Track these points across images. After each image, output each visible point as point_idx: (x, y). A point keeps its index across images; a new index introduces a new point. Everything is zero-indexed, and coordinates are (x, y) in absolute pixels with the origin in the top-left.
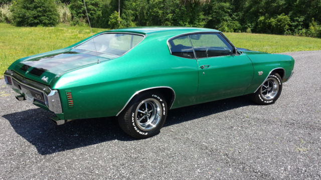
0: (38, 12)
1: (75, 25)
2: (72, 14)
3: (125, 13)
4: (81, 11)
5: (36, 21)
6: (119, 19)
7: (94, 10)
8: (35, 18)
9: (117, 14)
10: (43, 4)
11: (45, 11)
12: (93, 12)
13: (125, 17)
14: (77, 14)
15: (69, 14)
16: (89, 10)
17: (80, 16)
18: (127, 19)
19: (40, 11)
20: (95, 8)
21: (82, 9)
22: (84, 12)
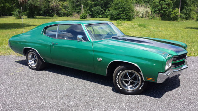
1: (152, 19)
2: (152, 12)
3: (185, 9)
4: (157, 9)
5: (118, 17)
6: (179, 13)
7: (166, 8)
8: (118, 15)
9: (178, 10)
12: (165, 10)
13: (185, 12)
14: (154, 12)
16: (162, 8)
17: (156, 13)
18: (187, 13)
20: (168, 7)
21: (158, 8)
22: (159, 10)
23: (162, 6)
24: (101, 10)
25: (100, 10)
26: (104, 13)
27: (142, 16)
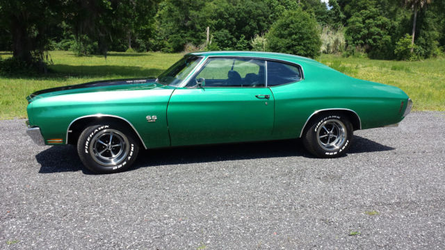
0: (292, 40)
1: (348, 56)
2: (346, 41)
4: (359, 36)
6: (412, 45)
7: (379, 34)
9: (410, 39)
10: (300, 29)
11: (302, 39)
12: (376, 37)
13: (423, 41)
14: (354, 41)
15: (342, 40)
16: (370, 34)
17: (357, 44)
19: (295, 40)
20: (382, 32)
21: (362, 33)
22: (364, 38)
23: (368, 29)
24: (230, 36)
25: (227, 37)
26: (235, 44)
27: (328, 49)
